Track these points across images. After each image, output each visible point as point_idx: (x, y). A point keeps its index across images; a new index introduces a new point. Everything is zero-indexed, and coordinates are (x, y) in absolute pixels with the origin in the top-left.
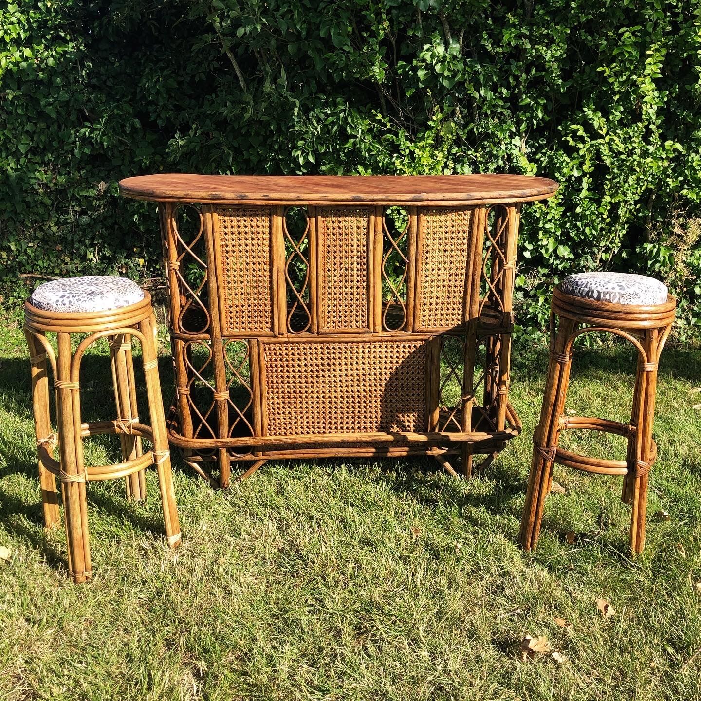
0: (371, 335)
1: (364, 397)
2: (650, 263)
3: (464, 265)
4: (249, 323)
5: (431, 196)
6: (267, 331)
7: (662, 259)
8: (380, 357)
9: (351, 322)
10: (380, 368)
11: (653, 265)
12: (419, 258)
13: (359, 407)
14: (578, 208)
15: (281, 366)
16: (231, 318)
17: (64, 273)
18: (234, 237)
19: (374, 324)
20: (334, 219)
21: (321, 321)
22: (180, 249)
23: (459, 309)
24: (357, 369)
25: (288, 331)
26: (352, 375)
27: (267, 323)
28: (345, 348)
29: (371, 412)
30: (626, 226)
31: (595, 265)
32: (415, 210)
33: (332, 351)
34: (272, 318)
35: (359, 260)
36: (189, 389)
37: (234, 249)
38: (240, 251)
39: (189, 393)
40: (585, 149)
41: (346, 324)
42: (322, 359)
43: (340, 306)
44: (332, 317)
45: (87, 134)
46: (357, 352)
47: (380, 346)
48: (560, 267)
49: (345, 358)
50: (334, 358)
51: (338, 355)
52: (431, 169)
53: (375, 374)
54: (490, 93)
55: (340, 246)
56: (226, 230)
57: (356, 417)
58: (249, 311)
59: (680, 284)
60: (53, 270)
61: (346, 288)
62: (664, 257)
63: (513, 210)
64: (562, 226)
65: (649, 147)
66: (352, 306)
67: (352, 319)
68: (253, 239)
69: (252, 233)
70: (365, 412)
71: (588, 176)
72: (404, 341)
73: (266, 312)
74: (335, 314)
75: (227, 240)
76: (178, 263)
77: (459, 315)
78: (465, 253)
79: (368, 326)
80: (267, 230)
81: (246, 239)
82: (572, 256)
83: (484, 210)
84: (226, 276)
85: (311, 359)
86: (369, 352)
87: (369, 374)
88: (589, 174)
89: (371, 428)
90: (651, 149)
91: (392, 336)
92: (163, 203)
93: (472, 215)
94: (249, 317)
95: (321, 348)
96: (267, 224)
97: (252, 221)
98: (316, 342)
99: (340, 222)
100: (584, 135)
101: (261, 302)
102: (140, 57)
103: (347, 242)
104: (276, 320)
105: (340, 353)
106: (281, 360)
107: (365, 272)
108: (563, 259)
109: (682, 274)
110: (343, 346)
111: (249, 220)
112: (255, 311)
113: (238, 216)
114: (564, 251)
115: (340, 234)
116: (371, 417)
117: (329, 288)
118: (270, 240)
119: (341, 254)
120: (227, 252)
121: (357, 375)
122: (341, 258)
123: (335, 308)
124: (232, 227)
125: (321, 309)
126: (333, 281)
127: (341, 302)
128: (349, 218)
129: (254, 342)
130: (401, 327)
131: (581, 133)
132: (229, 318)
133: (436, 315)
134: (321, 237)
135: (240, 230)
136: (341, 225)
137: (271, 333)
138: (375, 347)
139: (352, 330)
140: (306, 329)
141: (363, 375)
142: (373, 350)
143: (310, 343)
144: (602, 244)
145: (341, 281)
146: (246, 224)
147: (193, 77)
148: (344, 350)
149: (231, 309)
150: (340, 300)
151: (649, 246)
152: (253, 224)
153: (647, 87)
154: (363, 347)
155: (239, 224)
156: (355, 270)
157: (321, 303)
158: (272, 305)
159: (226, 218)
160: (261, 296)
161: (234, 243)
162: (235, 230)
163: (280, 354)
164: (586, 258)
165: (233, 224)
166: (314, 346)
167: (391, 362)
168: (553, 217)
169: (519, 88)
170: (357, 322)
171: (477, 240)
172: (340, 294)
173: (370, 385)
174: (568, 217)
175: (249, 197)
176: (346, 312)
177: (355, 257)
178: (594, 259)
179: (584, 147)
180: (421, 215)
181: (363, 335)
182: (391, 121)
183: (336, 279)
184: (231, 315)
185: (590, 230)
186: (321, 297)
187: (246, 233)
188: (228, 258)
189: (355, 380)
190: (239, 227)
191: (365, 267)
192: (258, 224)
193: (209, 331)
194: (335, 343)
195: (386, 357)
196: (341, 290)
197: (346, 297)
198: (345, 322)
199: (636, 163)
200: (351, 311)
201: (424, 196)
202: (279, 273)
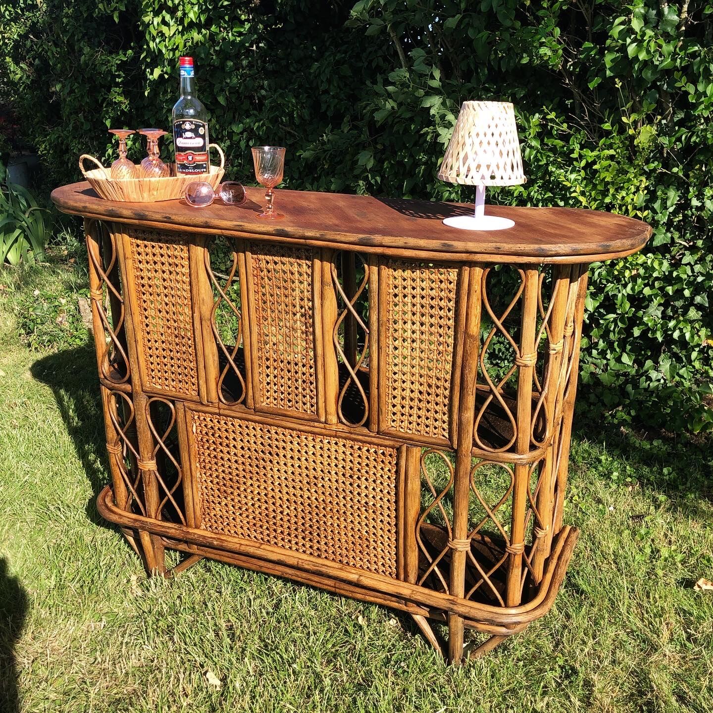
0: (322, 425)
1: (317, 507)
3: (450, 349)
4: (173, 380)
5: (387, 240)
6: (194, 395)
8: (336, 458)
9: (297, 402)
10: (336, 474)
12: (384, 329)
15: (214, 443)
16: (152, 370)
18: (149, 266)
19: (326, 411)
20: (268, 258)
21: (258, 393)
23: (444, 414)
24: (306, 468)
25: (220, 400)
26: (300, 474)
27: (193, 384)
28: (291, 436)
29: (325, 530)
32: (373, 259)
33: (274, 436)
34: (198, 378)
35: (303, 319)
37: (150, 282)
42: (262, 444)
43: (282, 378)
44: (272, 391)
46: (306, 445)
47: (336, 444)
50: (277, 447)
53: (330, 480)
55: (278, 296)
56: (140, 258)
58: (172, 366)
63: (532, 275)
67: (297, 399)
68: (170, 273)
69: (170, 265)
72: (370, 443)
73: (190, 369)
74: (275, 388)
75: (141, 270)
77: (444, 422)
78: (451, 332)
79: (318, 413)
80: (186, 263)
81: (164, 272)
84: (143, 317)
85: (248, 441)
86: (321, 448)
87: (323, 479)
91: (351, 433)
94: (172, 373)
95: (261, 430)
96: (185, 255)
97: (168, 248)
99: (275, 263)
101: (184, 356)
103: (287, 292)
104: (203, 382)
105: (284, 441)
106: (213, 435)
107: (311, 337)
110: (287, 432)
111: (165, 247)
112: (179, 367)
115: (277, 280)
116: (326, 537)
117: (267, 351)
119: (280, 308)
120: (143, 286)
121: (307, 476)
122: (280, 312)
124: (147, 254)
125: (256, 375)
126: (271, 343)
127: (282, 373)
128: (287, 259)
129: (180, 406)
130: (361, 423)
132: (149, 370)
133: (410, 416)
135: (155, 259)
136: (277, 267)
137: (199, 398)
138: (329, 443)
139: (296, 414)
140: (239, 401)
141: (315, 477)
142: (326, 446)
143: (247, 420)
146: (162, 252)
148: (289, 438)
149: (151, 359)
150: (282, 370)
152: (169, 252)
154: (314, 440)
155: (154, 250)
156: (299, 332)
157: (257, 370)
158: (197, 363)
159: (139, 242)
160: (184, 349)
161: (149, 275)
162: (150, 258)
163: (212, 428)
165: (147, 250)
166: (251, 425)
167: (351, 469)
170: (304, 404)
172: (282, 362)
173: (323, 493)
175: (149, 217)
176: (289, 387)
180: (383, 267)
181: (312, 424)
184: (152, 367)
186: (257, 361)
187: (163, 264)
188: (144, 294)
189: (305, 482)
191: (311, 329)
192: (176, 253)
193: (130, 382)
194: (278, 426)
197: (289, 367)
198: (289, 401)
200: (297, 388)
201: (377, 238)
202: (203, 322)
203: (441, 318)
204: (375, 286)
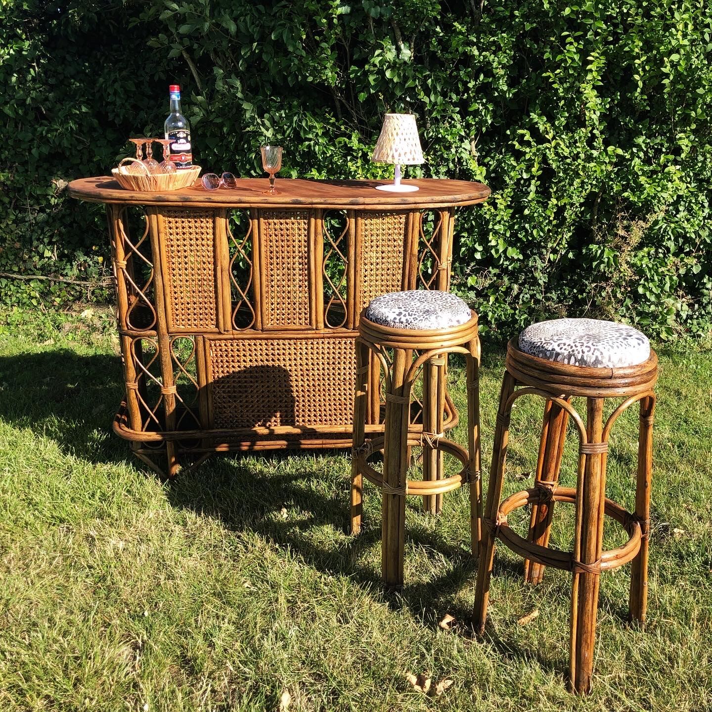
0: (314, 332)
1: (308, 391)
2: (595, 264)
3: (401, 266)
4: (195, 320)
5: (367, 200)
6: (213, 328)
7: (606, 260)
8: (323, 353)
9: (294, 319)
10: (323, 364)
11: (598, 265)
12: (358, 259)
13: (303, 401)
14: (526, 210)
15: (227, 361)
16: (177, 315)
17: (22, 270)
18: (178, 237)
19: (317, 321)
20: (276, 221)
21: (265, 318)
22: (127, 249)
24: (301, 365)
25: (233, 328)
26: (296, 370)
27: (212, 320)
28: (289, 344)
29: (314, 406)
30: (572, 228)
31: (543, 265)
32: (353, 213)
33: (276, 347)
34: (217, 315)
35: (300, 260)
36: (137, 384)
37: (179, 248)
38: (185, 251)
39: (137, 387)
40: (531, 154)
41: (289, 321)
42: (267, 354)
43: (283, 304)
44: (276, 314)
45: (44, 132)
46: (301, 349)
47: (323, 343)
48: (510, 268)
49: (289, 354)
50: (278, 354)
51: (282, 351)
52: (385, 171)
53: (318, 369)
54: (440, 99)
55: (282, 247)
56: (171, 231)
57: (300, 411)
58: (195, 309)
59: (624, 283)
60: (11, 267)
61: (289, 286)
62: (609, 258)
63: (446, 215)
64: (511, 227)
65: (593, 152)
66: (294, 304)
67: (295, 316)
68: (197, 239)
69: (197, 234)
70: (309, 406)
71: (536, 179)
72: (346, 337)
73: (211, 309)
74: (278, 312)
75: (172, 240)
76: (125, 263)
78: (401, 255)
79: (310, 323)
80: (210, 231)
81: (191, 240)
82: (521, 257)
83: (418, 214)
84: (171, 275)
85: (256, 355)
86: (312, 348)
87: (313, 369)
88: (538, 177)
89: (315, 421)
90: (595, 153)
91: (334, 333)
92: (110, 205)
93: (407, 219)
94: (195, 314)
95: (266, 344)
96: (211, 225)
97: (196, 222)
98: (261, 339)
99: (281, 224)
100: (531, 140)
101: (206, 300)
102: (99, 57)
103: (289, 243)
104: (221, 317)
105: (284, 349)
106: (227, 356)
107: (306, 272)
108: (512, 260)
109: (626, 274)
110: (286, 342)
111: (193, 221)
112: (200, 309)
113: (182, 217)
114: (513, 253)
115: (282, 235)
116: (315, 411)
117: (272, 286)
118: (214, 240)
119: (283, 255)
120: (173, 252)
121: (301, 370)
122: (283, 258)
123: (278, 306)
124: (177, 228)
125: (265, 306)
126: (276, 280)
127: (284, 300)
128: (290, 220)
129: (200, 339)
130: (342, 325)
131: (527, 137)
132: (175, 315)
134: (263, 238)
135: (184, 230)
136: (282, 227)
137: (216, 330)
138: (317, 343)
139: (295, 327)
140: (250, 326)
141: (307, 370)
142: (316, 346)
143: (255, 339)
144: (550, 245)
145: (283, 280)
146: (190, 225)
147: (152, 76)
148: (287, 347)
149: (177, 307)
150: (283, 298)
151: (594, 247)
152: (197, 225)
153: (590, 94)
154: (306, 344)
155: (184, 224)
156: (297, 269)
157: (265, 301)
158: (217, 303)
159: (171, 219)
160: (206, 294)
161: (178, 243)
162: (180, 230)
163: (226, 351)
164: (534, 258)
165: (177, 225)
166: (258, 342)
167: (333, 358)
168: (502, 219)
169: (468, 94)
170: (300, 319)
171: (412, 242)
172: (284, 292)
173: (313, 380)
174: (517, 218)
175: (194, 200)
176: (289, 309)
177: (297, 257)
178: (542, 259)
179: (530, 152)
180: (359, 218)
181: (306, 332)
182: (345, 123)
183: (278, 278)
184: (177, 312)
185: (538, 232)
186: (265, 295)
187: (190, 234)
188: (173, 258)
189: (299, 375)
190: (183, 228)
191: (306, 266)
192: (203, 225)
193: (156, 328)
194: (279, 339)
195: (328, 353)
196: (284, 289)
197: (289, 295)
198: (289, 319)
199: (580, 167)
200: (294, 309)
201: (361, 200)
202: (224, 273)
203: (395, 247)
204: (353, 231)
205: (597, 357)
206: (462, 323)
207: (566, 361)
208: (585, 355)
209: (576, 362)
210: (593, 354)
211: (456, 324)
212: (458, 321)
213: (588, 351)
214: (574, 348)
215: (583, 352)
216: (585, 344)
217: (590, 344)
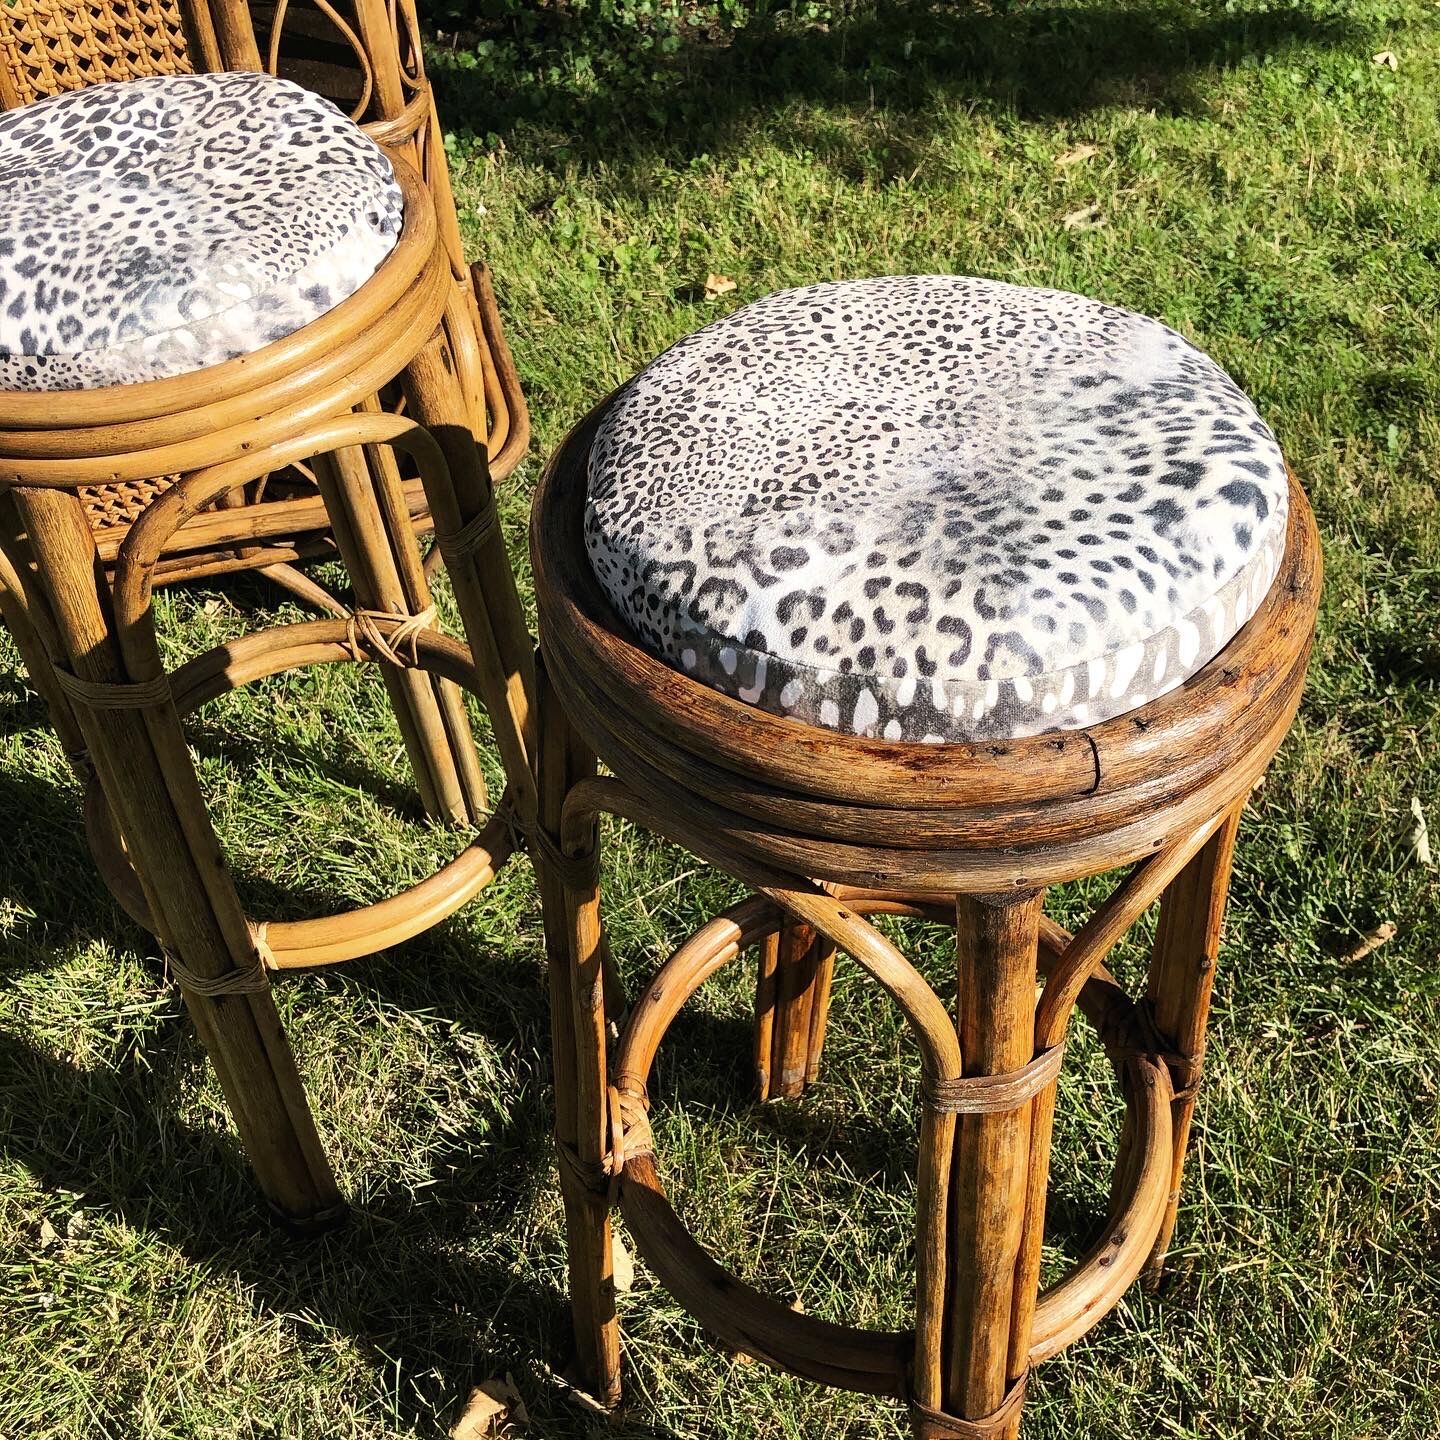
205: (1007, 689)
206: (337, 296)
207: (830, 713)
208: (936, 682)
209: (885, 716)
210: (983, 673)
211: (308, 312)
212: (315, 294)
213: (956, 659)
214: (872, 637)
215: (926, 666)
216: (938, 608)
217: (961, 607)
